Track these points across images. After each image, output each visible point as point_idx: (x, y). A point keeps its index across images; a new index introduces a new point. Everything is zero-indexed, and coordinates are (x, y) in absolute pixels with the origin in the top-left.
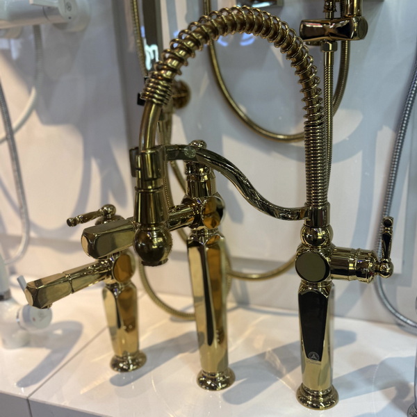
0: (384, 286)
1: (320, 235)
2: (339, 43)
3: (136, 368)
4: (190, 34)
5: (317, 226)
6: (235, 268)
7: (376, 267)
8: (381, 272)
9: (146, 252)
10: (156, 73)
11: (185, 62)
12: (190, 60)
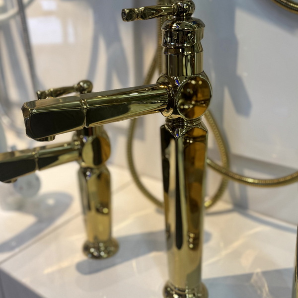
3: (107, 257)
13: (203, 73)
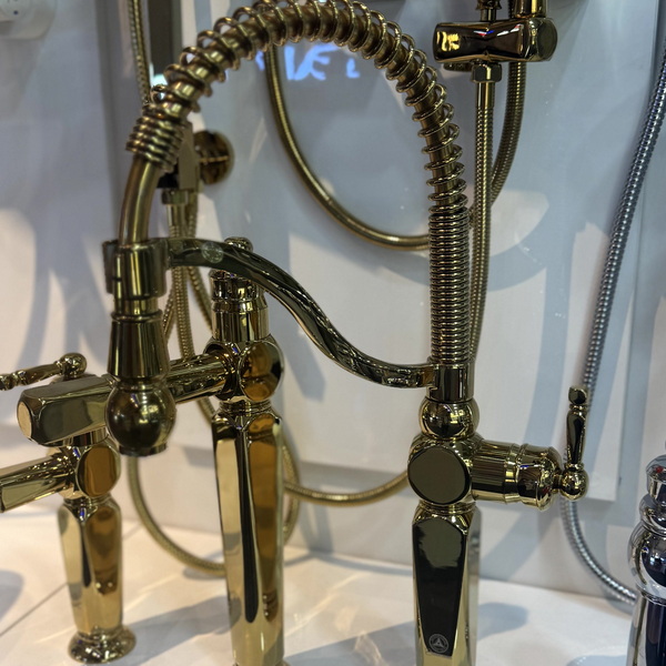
0: (582, 524)
1: (456, 416)
2: (505, 66)
3: (116, 658)
4: (218, 40)
5: (449, 401)
6: (307, 483)
7: (556, 479)
8: (564, 489)
9: (128, 429)
10: (153, 106)
11: (206, 89)
12: (215, 85)
13: (270, 337)
